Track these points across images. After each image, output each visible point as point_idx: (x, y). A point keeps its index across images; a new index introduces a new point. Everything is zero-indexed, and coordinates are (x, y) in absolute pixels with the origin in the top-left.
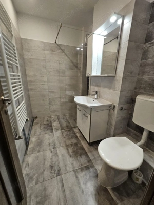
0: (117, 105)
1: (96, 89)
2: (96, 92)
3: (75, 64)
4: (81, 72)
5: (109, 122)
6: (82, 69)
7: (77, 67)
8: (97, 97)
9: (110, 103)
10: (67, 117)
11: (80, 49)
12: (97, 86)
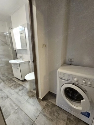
0: (30, 60)
1: (21, 55)
2: (21, 57)
3: (5, 42)
4: (10, 47)
5: (29, 69)
6: (10, 45)
7: (7, 44)
8: (22, 59)
9: (28, 60)
10: (6, 75)
11: (7, 34)
12: (21, 54)
